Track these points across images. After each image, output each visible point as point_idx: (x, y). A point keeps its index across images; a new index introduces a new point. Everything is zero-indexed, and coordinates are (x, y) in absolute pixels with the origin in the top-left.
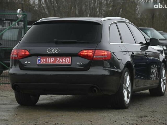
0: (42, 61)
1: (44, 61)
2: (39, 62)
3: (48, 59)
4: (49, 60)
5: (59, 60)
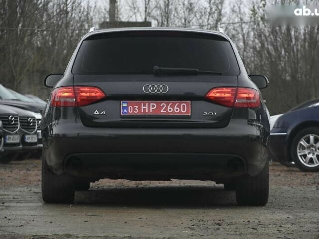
0: (130, 109)
1: (136, 109)
2: (125, 111)
3: (144, 105)
4: (146, 107)
5: (167, 107)
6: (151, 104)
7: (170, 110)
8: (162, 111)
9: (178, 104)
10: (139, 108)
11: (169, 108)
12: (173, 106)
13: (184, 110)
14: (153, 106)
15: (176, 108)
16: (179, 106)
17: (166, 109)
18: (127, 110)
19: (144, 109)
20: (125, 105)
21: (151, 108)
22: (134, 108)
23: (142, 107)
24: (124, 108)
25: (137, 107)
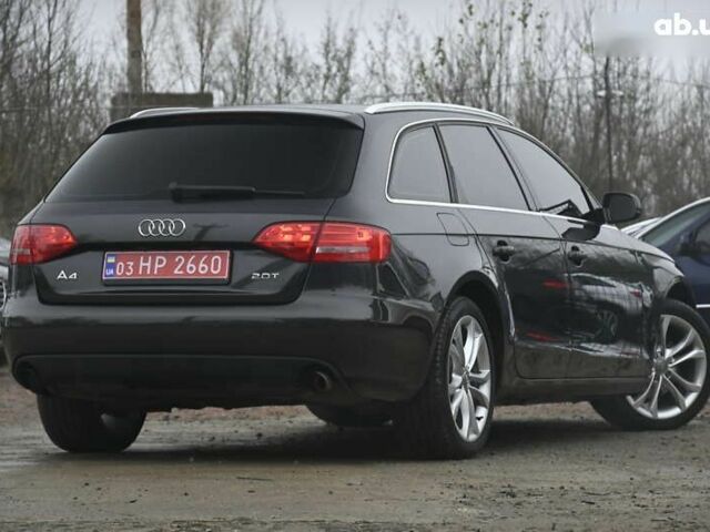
0: (120, 268)
1: (130, 268)
2: (112, 272)
3: (146, 261)
4: (149, 264)
5: (185, 265)
6: (158, 258)
7: (191, 269)
8: (176, 272)
9: (205, 257)
10: (136, 267)
11: (189, 266)
12: (196, 262)
13: (215, 269)
14: (161, 262)
15: (201, 265)
16: (208, 262)
17: (183, 268)
18: (115, 271)
19: (145, 268)
20: (111, 260)
21: (157, 266)
22: (127, 266)
23: (142, 264)
25: (132, 264)
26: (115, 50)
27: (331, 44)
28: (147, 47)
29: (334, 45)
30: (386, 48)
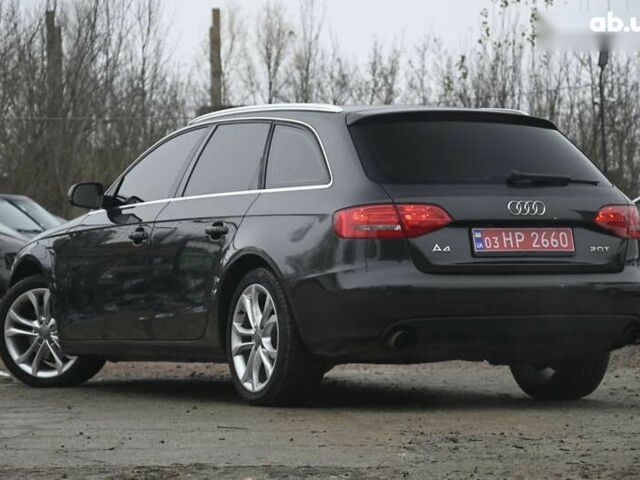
0: (489, 242)
1: (496, 242)
3: (507, 236)
4: (510, 239)
5: (540, 238)
6: (516, 234)
7: (545, 243)
8: (534, 245)
9: (553, 234)
11: (543, 240)
12: (548, 237)
13: (564, 243)
14: (520, 237)
15: (552, 240)
16: (557, 237)
17: (539, 242)
18: (483, 244)
19: (508, 242)
20: (478, 235)
21: (517, 241)
22: (493, 241)
23: (505, 239)
24: (480, 240)
25: (497, 239)
26: (199, 71)
27: (378, 64)
28: (225, 69)
29: (381, 64)
30: (423, 66)
